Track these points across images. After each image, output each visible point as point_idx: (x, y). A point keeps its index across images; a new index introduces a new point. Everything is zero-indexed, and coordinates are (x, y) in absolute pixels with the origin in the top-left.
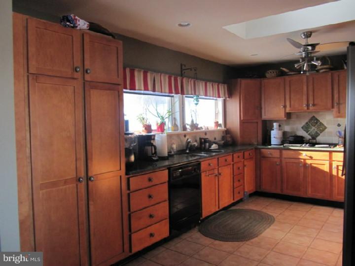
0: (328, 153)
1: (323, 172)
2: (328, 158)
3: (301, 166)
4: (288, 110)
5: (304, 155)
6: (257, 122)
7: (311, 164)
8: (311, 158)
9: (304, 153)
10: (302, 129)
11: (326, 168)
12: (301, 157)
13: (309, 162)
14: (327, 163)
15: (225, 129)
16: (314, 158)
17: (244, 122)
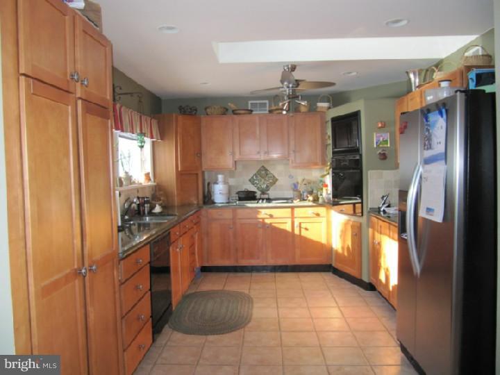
0: (289, 210)
1: (284, 231)
2: (289, 215)
3: (260, 228)
4: (237, 157)
5: (263, 214)
6: (197, 174)
7: (271, 224)
8: (271, 216)
9: (263, 211)
10: (250, 183)
11: (288, 227)
12: (259, 216)
13: (268, 221)
14: (289, 221)
15: (155, 184)
16: (274, 216)
17: (182, 174)
